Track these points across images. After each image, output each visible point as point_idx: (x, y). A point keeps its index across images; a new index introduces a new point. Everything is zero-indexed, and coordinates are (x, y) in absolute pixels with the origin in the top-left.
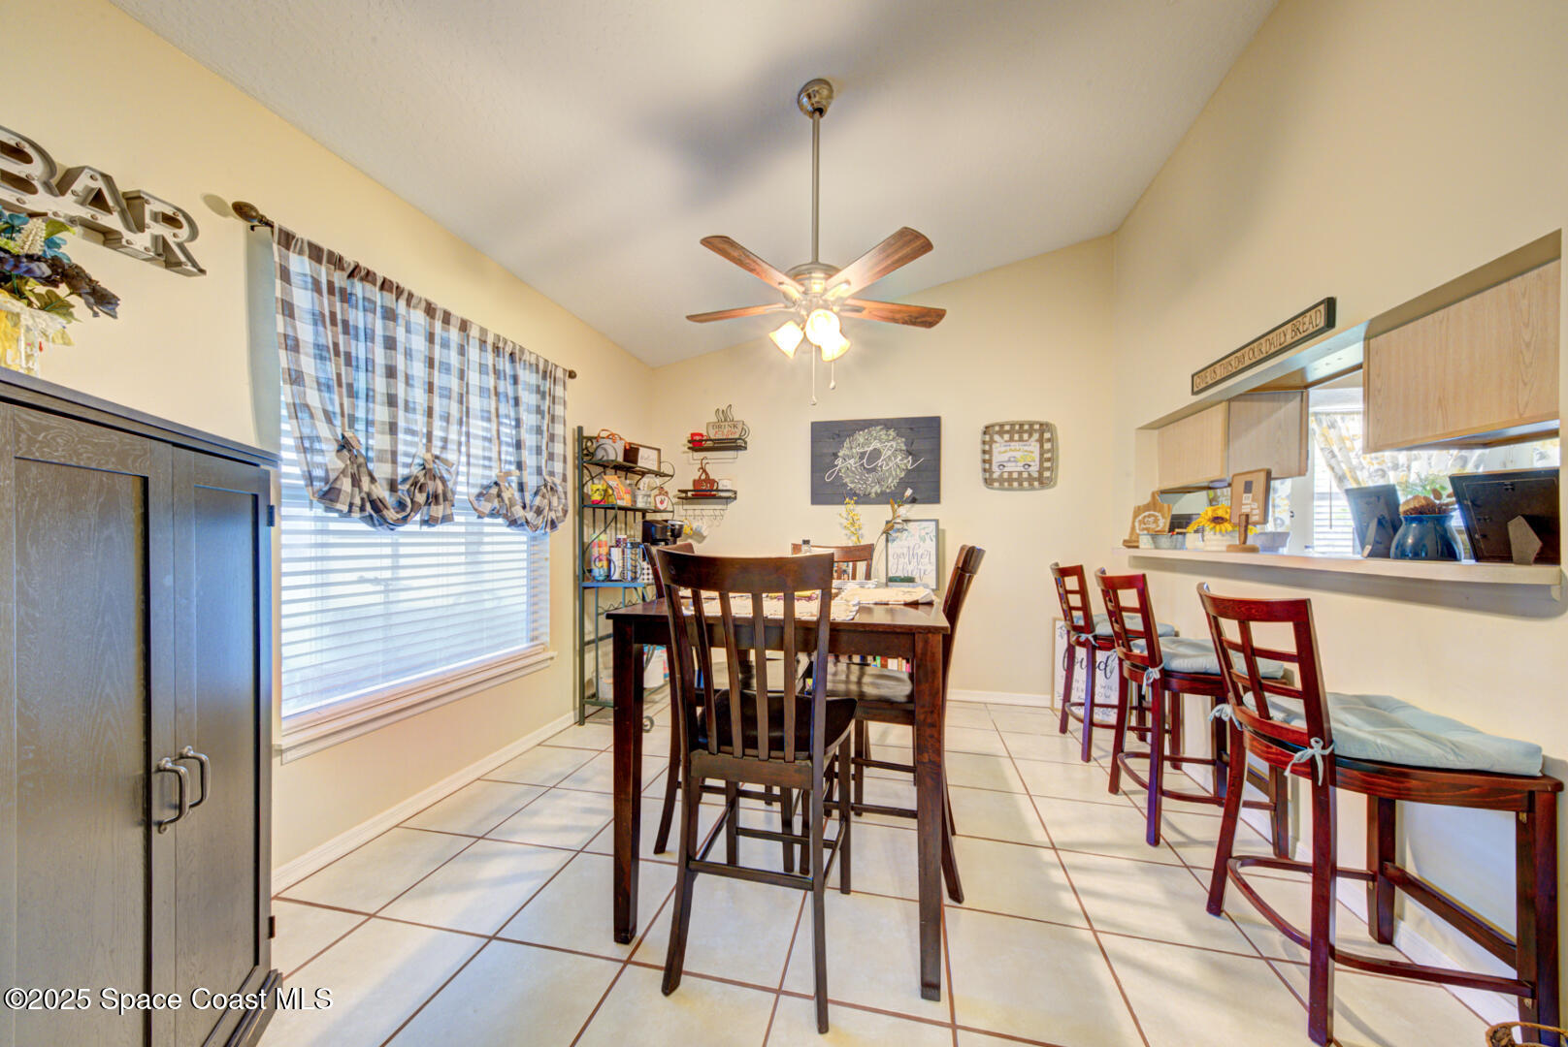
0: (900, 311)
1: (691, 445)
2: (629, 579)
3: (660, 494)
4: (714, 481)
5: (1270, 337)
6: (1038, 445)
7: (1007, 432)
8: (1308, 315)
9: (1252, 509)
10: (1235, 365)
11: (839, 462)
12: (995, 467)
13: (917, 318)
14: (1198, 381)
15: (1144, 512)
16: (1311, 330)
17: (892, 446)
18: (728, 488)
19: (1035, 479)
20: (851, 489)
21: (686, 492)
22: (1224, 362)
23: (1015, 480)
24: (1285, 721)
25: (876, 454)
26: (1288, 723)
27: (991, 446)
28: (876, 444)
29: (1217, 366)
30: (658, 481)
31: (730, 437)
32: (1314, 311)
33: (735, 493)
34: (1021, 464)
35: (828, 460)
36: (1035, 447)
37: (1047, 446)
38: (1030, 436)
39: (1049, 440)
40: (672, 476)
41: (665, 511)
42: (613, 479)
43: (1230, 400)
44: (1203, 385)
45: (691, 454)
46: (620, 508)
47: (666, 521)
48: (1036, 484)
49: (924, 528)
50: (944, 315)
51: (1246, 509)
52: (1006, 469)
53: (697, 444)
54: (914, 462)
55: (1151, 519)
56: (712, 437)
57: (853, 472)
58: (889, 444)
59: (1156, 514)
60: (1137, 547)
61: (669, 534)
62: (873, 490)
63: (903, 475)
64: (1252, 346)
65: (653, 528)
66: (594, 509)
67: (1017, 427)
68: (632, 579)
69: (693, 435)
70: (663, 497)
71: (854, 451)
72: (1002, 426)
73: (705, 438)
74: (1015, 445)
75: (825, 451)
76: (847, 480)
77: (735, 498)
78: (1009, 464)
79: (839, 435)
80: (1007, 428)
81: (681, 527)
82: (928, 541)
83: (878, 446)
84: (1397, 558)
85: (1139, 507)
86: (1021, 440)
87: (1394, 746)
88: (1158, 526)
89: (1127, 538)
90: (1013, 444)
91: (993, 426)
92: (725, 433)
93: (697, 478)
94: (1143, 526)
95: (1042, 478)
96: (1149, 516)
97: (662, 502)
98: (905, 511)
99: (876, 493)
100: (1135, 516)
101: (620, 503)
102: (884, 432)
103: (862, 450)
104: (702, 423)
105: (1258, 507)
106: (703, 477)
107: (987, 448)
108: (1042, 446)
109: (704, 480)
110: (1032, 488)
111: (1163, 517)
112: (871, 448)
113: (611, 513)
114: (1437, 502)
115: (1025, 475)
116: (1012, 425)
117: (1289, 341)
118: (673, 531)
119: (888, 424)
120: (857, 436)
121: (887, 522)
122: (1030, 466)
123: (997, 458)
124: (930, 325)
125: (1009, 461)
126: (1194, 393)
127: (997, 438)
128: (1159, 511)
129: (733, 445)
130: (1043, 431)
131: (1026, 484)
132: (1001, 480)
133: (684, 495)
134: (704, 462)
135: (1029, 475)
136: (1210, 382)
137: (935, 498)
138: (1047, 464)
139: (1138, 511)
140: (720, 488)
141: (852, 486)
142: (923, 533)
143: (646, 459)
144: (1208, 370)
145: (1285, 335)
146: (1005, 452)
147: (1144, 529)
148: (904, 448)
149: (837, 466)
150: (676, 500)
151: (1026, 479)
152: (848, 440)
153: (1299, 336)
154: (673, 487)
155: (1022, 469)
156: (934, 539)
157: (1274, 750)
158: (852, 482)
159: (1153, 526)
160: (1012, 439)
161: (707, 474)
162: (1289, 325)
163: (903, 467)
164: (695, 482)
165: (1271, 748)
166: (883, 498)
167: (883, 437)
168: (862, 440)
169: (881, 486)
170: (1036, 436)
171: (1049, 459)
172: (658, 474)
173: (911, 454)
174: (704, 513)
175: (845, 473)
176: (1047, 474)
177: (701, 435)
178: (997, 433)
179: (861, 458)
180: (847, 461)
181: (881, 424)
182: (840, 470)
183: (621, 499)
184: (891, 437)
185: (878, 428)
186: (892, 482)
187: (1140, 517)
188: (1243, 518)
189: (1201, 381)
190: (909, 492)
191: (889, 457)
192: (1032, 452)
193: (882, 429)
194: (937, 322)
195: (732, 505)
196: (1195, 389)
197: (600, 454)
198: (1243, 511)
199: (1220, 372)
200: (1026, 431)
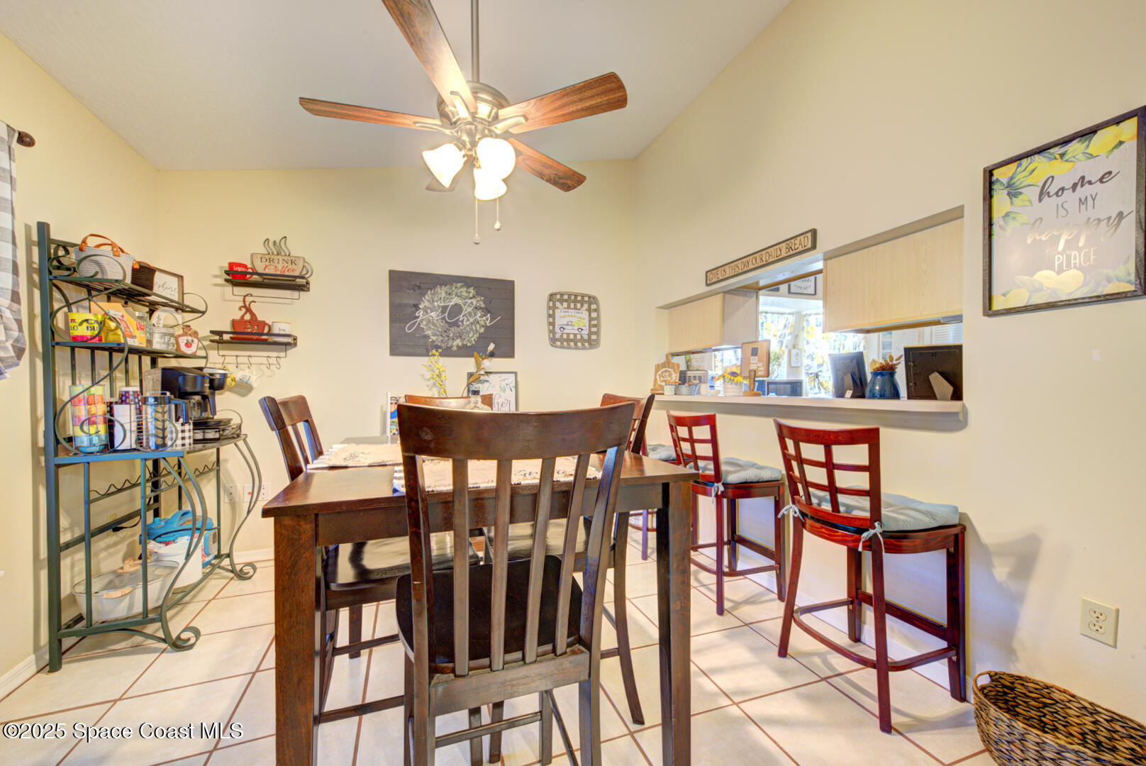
0: (551, 167)
1: (228, 277)
2: (153, 447)
3: (185, 334)
4: (264, 324)
5: (769, 250)
6: (587, 313)
7: (566, 301)
8: (798, 238)
9: (758, 367)
10: (741, 268)
11: (420, 313)
12: (557, 330)
13: (560, 178)
14: (711, 276)
15: (662, 368)
16: (800, 249)
17: (472, 303)
18: (287, 332)
19: (586, 341)
20: (433, 341)
21: (220, 333)
22: (732, 264)
23: (572, 340)
24: (847, 512)
25: (457, 310)
26: (850, 513)
27: (554, 311)
28: (455, 300)
29: (727, 267)
30: (181, 317)
31: (286, 273)
32: (803, 236)
33: (295, 339)
34: (576, 328)
35: (409, 311)
36: (585, 315)
37: (594, 315)
38: (582, 306)
39: (595, 310)
40: (203, 313)
41: (193, 356)
42: (116, 308)
43: (725, 293)
44: (714, 280)
45: (229, 288)
46: (133, 351)
47: (201, 369)
48: (586, 344)
49: (504, 380)
50: (583, 182)
51: (753, 367)
52: (565, 331)
53: (237, 276)
54: (492, 319)
55: (667, 374)
56: (260, 270)
57: (435, 325)
58: (470, 301)
59: (670, 370)
60: (663, 394)
61: (207, 385)
62: (455, 344)
63: (482, 330)
64: (755, 256)
65: (180, 379)
66: (73, 349)
67: (573, 297)
68: (157, 447)
69: (231, 265)
70: (190, 338)
71: (436, 304)
72: (562, 295)
73: (250, 270)
74: (572, 312)
75: (406, 301)
76: (429, 333)
77: (295, 345)
78: (568, 327)
79: (419, 287)
80: (566, 297)
81: (225, 376)
82: (508, 391)
83: (460, 301)
84: (870, 398)
85: (658, 365)
86: (575, 308)
87: (909, 519)
88: (672, 379)
89: (652, 387)
90: (570, 311)
91: (556, 294)
92: (278, 268)
93: (238, 317)
94: (662, 379)
95: (591, 341)
96: (666, 371)
97: (188, 345)
98: (489, 364)
99: (458, 346)
100: (656, 372)
101: (133, 343)
102: (465, 289)
103: (443, 304)
104: (246, 252)
105: (763, 366)
106: (248, 317)
107: (551, 312)
108: (590, 315)
109: (249, 322)
110: (584, 348)
111: (674, 372)
112: (452, 303)
113: (117, 357)
114: (890, 363)
115: (579, 337)
116: (570, 295)
117: (784, 255)
118: (212, 381)
119: (467, 282)
120: (438, 289)
121: (470, 375)
122: (582, 330)
123: (559, 321)
124: (567, 188)
125: (567, 325)
126: (707, 285)
127: (558, 304)
128: (672, 368)
129: (294, 284)
130: (590, 302)
131: (579, 344)
132: (561, 340)
133: (217, 338)
134: (248, 299)
135: (582, 337)
136: (721, 278)
137: (511, 354)
138: (594, 329)
139: (658, 367)
140: (275, 331)
141: (434, 338)
142: (503, 384)
143: (163, 286)
144: (720, 269)
145: (781, 251)
146: (565, 317)
147: (662, 381)
148: (483, 306)
149: (418, 317)
150: (206, 343)
151: (580, 341)
152: (429, 292)
153: (791, 252)
154: (203, 327)
155: (577, 332)
156: (514, 389)
157: (839, 534)
158: (434, 335)
159: (669, 379)
160: (569, 307)
161: (253, 315)
162: (784, 244)
163: (482, 323)
164: (234, 322)
165: (838, 532)
166: (465, 352)
167: (464, 294)
168: (443, 295)
169: (463, 340)
170: (586, 306)
171: (595, 324)
172: (181, 308)
173: (489, 312)
174: (252, 360)
175: (426, 325)
176: (594, 337)
177: (245, 266)
178: (558, 300)
179: (443, 312)
180: (429, 315)
181: (461, 282)
182: (422, 321)
183: (133, 337)
184: (471, 295)
185: (459, 285)
186: (472, 338)
187: (660, 373)
188: (753, 373)
189: (712, 277)
190: (491, 347)
191: (470, 313)
192: (584, 319)
193: (462, 287)
194: (575, 187)
195: (291, 352)
196: (709, 282)
197: (87, 270)
198: (751, 368)
199: (729, 272)
200: (579, 302)
